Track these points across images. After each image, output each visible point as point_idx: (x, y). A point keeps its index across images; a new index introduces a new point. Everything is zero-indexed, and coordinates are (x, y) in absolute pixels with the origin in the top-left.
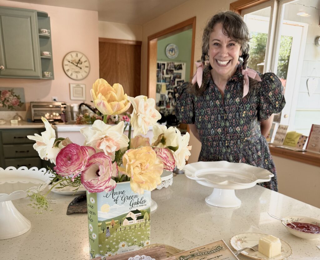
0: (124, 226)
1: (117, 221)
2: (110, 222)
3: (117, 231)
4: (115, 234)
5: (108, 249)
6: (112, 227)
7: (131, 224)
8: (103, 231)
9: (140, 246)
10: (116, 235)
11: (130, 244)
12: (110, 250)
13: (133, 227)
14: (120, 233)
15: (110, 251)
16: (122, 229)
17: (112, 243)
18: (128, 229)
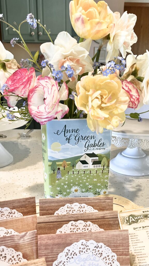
0: (78, 170)
1: (70, 162)
2: (61, 163)
3: (69, 174)
4: (67, 177)
5: (59, 191)
7: (85, 168)
8: (54, 171)
9: (96, 194)
11: (84, 190)
12: (61, 192)
13: (88, 172)
14: (72, 176)
16: (75, 173)
17: (63, 186)
18: (82, 174)
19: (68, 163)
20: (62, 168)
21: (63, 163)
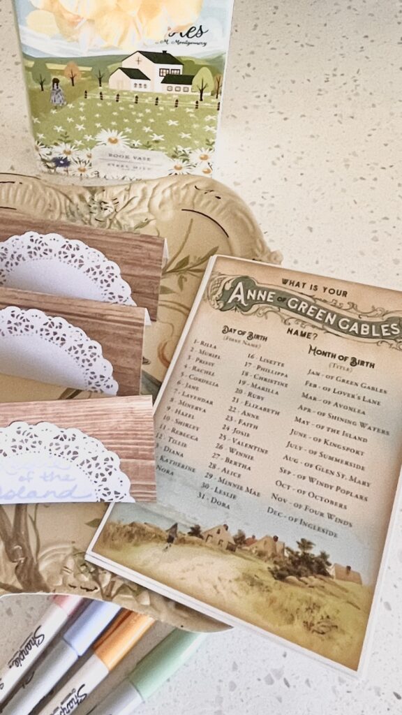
0: (114, 90)
1: (89, 69)
2: (62, 67)
3: (88, 97)
4: (83, 104)
5: (62, 135)
6: (70, 81)
7: (138, 89)
8: (42, 84)
9: (174, 157)
10: (85, 107)
11: (137, 143)
12: (68, 139)
13: (150, 100)
14: (99, 105)
15: (69, 142)
16: (105, 97)
17: (73, 124)
18: (131, 103)
19: (81, 68)
20: (64, 80)
21: (66, 68)
